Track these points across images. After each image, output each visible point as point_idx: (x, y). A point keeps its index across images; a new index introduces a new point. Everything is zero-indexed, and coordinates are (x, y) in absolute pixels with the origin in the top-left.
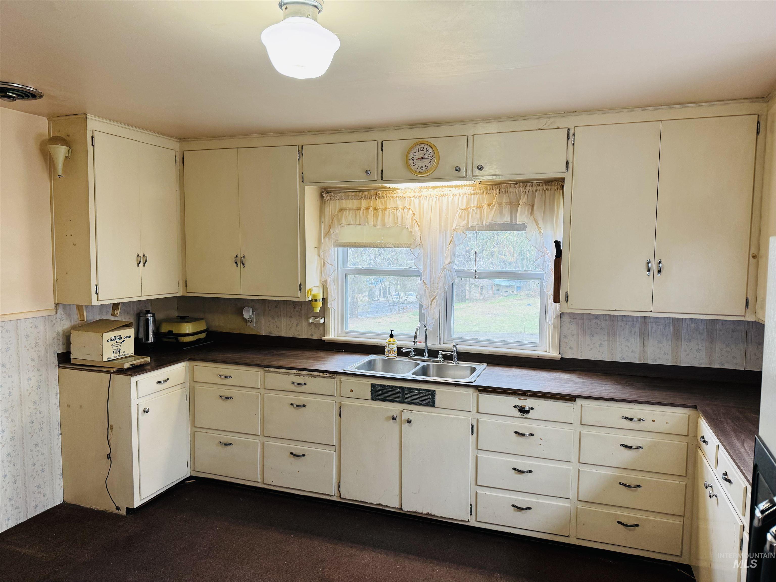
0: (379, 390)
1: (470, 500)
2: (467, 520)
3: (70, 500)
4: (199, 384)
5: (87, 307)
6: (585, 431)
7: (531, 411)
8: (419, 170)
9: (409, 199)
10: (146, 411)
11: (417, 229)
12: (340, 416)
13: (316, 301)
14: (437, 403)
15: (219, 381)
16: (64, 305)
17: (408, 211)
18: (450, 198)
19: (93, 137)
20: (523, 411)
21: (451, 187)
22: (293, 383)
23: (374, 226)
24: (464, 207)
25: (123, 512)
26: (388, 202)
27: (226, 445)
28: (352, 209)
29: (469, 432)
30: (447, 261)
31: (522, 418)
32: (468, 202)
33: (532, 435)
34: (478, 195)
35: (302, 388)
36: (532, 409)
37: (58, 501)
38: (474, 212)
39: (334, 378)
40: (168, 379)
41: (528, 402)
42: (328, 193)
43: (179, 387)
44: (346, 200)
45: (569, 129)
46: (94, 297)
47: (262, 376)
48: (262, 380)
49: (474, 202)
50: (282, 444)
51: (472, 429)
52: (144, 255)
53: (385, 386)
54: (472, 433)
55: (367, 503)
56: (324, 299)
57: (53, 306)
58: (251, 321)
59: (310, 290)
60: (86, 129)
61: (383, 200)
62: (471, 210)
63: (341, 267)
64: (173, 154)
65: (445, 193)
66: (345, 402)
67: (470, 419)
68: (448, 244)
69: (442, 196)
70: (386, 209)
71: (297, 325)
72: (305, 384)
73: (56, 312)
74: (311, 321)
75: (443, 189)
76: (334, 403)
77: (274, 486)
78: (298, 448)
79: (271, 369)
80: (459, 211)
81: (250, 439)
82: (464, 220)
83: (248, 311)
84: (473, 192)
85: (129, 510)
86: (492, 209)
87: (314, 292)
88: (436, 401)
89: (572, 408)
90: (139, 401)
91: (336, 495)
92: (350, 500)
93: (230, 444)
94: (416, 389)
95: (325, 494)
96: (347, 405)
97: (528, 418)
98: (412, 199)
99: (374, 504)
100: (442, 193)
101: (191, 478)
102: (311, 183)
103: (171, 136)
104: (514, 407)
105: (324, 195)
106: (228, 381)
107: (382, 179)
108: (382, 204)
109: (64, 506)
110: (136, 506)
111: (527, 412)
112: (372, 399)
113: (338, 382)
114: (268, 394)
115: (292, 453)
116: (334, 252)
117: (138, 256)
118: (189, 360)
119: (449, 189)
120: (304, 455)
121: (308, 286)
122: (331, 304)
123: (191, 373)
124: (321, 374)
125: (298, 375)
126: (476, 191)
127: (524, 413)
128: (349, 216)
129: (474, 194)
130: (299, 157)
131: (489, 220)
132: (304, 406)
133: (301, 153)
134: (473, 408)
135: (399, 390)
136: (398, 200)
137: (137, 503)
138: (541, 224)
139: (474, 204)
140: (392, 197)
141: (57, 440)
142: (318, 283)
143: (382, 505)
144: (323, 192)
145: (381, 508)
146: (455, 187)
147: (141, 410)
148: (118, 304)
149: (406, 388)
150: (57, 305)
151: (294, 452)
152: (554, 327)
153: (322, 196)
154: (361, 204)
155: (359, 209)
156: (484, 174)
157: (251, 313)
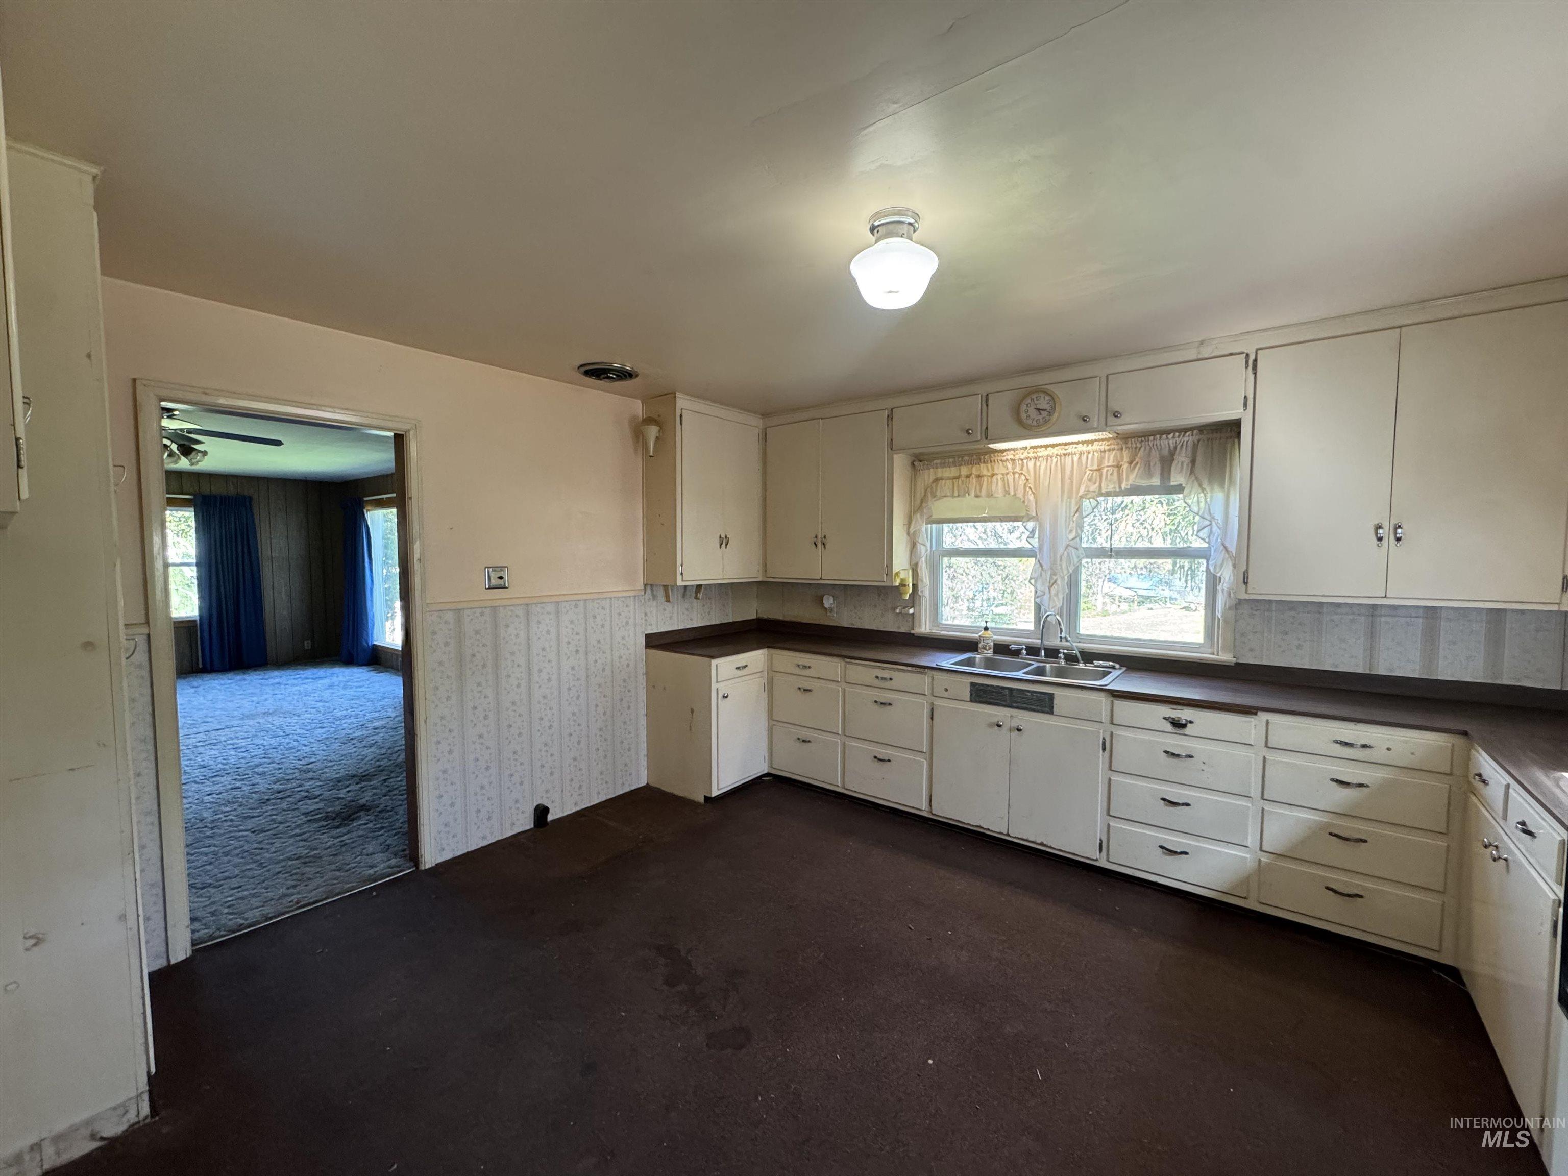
0: (981, 690)
1: (1100, 833)
2: (1095, 858)
3: (654, 784)
4: (778, 674)
5: (672, 586)
6: (1271, 756)
7: (1189, 725)
8: (1034, 423)
9: (1020, 462)
10: (725, 697)
11: (1031, 497)
12: (932, 719)
13: (905, 586)
14: (1056, 710)
15: (797, 671)
16: (652, 585)
17: (1019, 477)
18: (1076, 458)
19: (681, 416)
20: (1178, 725)
21: (1077, 443)
22: (877, 677)
23: (977, 496)
24: (1095, 467)
25: (701, 800)
26: (996, 467)
27: (804, 741)
28: (949, 478)
29: (1099, 748)
30: (1071, 536)
31: (1176, 733)
32: (1100, 462)
33: (1191, 757)
34: (1114, 452)
35: (888, 684)
36: (1191, 722)
37: (643, 783)
38: (1109, 473)
39: (925, 674)
40: (746, 666)
41: (1184, 714)
42: (921, 461)
43: (758, 675)
44: (943, 468)
45: (1247, 355)
46: (679, 577)
47: (843, 668)
48: (843, 673)
49: (1109, 460)
50: (865, 746)
51: (1104, 744)
52: (726, 537)
53: (988, 686)
54: (1104, 749)
55: (964, 823)
56: (913, 585)
57: (643, 588)
58: (831, 610)
59: (897, 574)
60: (675, 408)
61: (989, 465)
62: (1104, 471)
63: (934, 548)
64: (756, 431)
65: (1069, 451)
66: (938, 702)
67: (1102, 732)
68: (1073, 514)
69: (1065, 455)
70: (993, 475)
71: (883, 615)
72: (891, 679)
73: (645, 593)
74: (898, 611)
75: (1067, 447)
76: (924, 703)
77: (855, 792)
78: (883, 752)
79: (853, 661)
80: (1088, 472)
81: (830, 737)
82: (1095, 483)
83: (828, 599)
84: (1107, 448)
85: (707, 799)
86: (1134, 468)
87: (903, 575)
88: (1055, 706)
89: (1253, 724)
90: (718, 685)
91: (927, 809)
92: (944, 817)
93: (809, 741)
94: (1029, 691)
95: (913, 808)
96: (940, 706)
97: (1185, 735)
98: (1025, 461)
99: (972, 826)
100: (1065, 452)
101: (768, 775)
102: (901, 450)
103: (755, 413)
104: (1165, 718)
105: (916, 463)
106: (806, 672)
107: (986, 438)
108: (988, 470)
109: (647, 787)
110: (713, 795)
111: (1184, 726)
112: (971, 701)
113: (930, 678)
114: (849, 689)
115: (875, 757)
116: (927, 530)
117: (720, 537)
118: (768, 647)
119: (1075, 446)
120: (889, 761)
121: (896, 568)
122: (922, 592)
123: (771, 660)
124: (910, 668)
125: (883, 669)
126: (1112, 447)
127: (1179, 728)
128: (946, 487)
129: (1109, 450)
130: (888, 421)
131: (1130, 482)
132: (890, 704)
133: (890, 417)
134: (1105, 717)
135: (1006, 692)
136: (1008, 464)
137: (715, 793)
138: (1205, 485)
139: (1108, 462)
140: (1001, 460)
141: (643, 722)
142: (907, 566)
143: (983, 828)
144: (914, 461)
145: (981, 830)
146: (1083, 443)
147: (720, 695)
148: (700, 586)
149: (1014, 689)
150: (645, 585)
151: (878, 756)
152: (1226, 621)
153: (913, 464)
154: (960, 472)
155: (958, 478)
156: (1123, 422)
157: (832, 602)
